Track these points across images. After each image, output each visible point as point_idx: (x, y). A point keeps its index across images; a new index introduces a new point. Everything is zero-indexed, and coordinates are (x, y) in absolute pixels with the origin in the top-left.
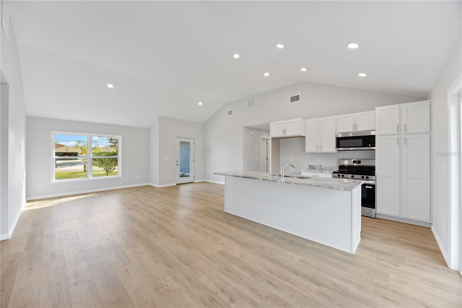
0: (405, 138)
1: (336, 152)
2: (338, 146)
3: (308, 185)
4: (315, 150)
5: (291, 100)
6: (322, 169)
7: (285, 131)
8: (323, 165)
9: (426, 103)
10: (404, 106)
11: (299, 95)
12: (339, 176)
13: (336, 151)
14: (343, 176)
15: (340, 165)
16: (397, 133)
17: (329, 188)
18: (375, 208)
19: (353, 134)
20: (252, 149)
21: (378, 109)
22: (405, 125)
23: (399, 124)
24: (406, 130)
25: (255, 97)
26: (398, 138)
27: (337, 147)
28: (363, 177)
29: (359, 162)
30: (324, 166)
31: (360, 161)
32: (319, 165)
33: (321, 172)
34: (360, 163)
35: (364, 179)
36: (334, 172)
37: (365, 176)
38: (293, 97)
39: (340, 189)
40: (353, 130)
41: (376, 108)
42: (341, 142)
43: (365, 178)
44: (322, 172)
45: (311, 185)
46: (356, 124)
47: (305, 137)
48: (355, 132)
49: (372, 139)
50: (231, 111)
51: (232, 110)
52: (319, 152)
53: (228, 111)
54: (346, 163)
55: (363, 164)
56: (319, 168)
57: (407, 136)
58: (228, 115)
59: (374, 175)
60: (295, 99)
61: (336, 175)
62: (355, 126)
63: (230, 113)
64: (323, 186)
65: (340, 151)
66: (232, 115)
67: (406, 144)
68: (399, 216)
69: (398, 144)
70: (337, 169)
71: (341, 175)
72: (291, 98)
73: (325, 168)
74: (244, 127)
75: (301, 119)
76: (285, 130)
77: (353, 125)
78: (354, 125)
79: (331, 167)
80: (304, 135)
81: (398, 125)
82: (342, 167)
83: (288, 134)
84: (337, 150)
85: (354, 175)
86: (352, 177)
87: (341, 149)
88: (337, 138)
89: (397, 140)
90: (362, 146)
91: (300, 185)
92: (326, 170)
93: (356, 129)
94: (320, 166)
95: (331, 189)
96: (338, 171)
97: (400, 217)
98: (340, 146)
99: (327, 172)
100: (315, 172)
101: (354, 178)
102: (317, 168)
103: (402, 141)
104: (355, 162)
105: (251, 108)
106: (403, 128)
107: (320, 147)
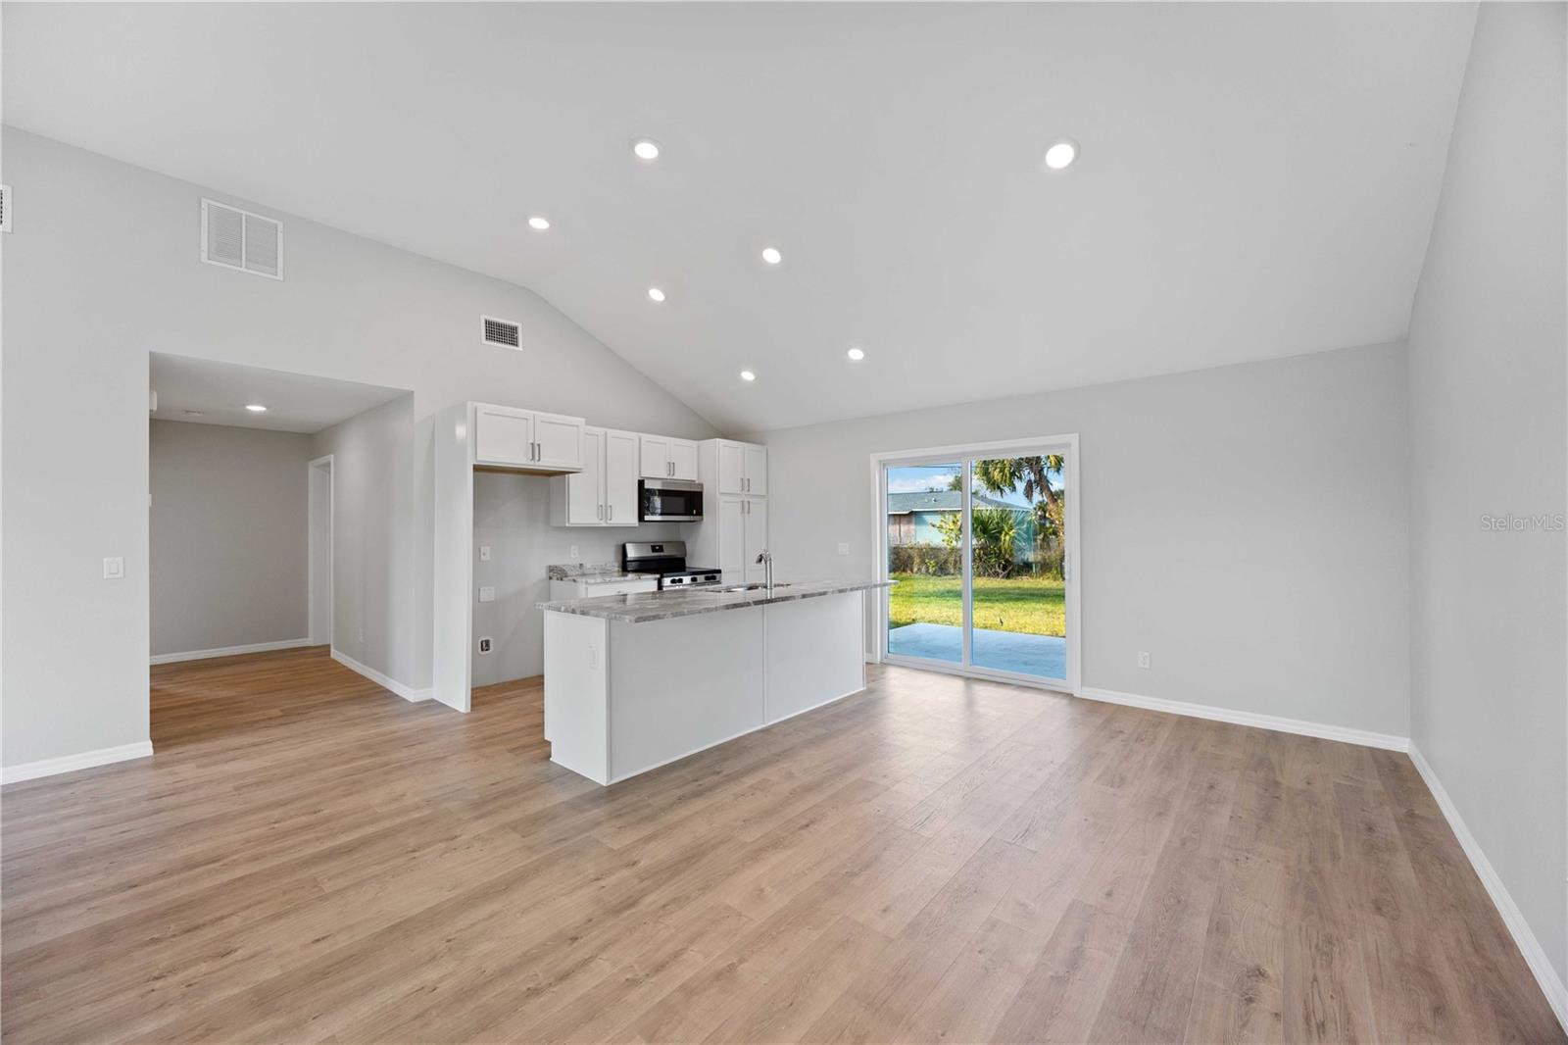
0: (748, 502)
1: (637, 525)
2: (641, 510)
4: (592, 520)
5: (487, 331)
7: (536, 450)
11: (516, 329)
12: (673, 582)
13: (638, 522)
16: (741, 492)
19: (663, 484)
22: (748, 480)
25: (280, 223)
26: (742, 501)
30: (588, 566)
31: (665, 546)
34: (663, 551)
38: (495, 324)
40: (668, 475)
42: (648, 500)
46: (674, 465)
48: (670, 481)
49: (696, 499)
52: (601, 526)
55: (668, 551)
56: (576, 573)
60: (500, 333)
61: (668, 581)
62: (671, 466)
67: (750, 513)
69: (742, 513)
70: (616, 570)
73: (592, 571)
74: (152, 355)
76: (538, 445)
78: (670, 464)
79: (606, 565)
81: (742, 479)
83: (546, 463)
88: (639, 489)
89: (740, 505)
90: (682, 511)
93: (673, 476)
94: (581, 565)
98: (644, 511)
102: (573, 573)
103: (746, 508)
104: (654, 549)
105: (243, 269)
106: (745, 484)
107: (605, 510)
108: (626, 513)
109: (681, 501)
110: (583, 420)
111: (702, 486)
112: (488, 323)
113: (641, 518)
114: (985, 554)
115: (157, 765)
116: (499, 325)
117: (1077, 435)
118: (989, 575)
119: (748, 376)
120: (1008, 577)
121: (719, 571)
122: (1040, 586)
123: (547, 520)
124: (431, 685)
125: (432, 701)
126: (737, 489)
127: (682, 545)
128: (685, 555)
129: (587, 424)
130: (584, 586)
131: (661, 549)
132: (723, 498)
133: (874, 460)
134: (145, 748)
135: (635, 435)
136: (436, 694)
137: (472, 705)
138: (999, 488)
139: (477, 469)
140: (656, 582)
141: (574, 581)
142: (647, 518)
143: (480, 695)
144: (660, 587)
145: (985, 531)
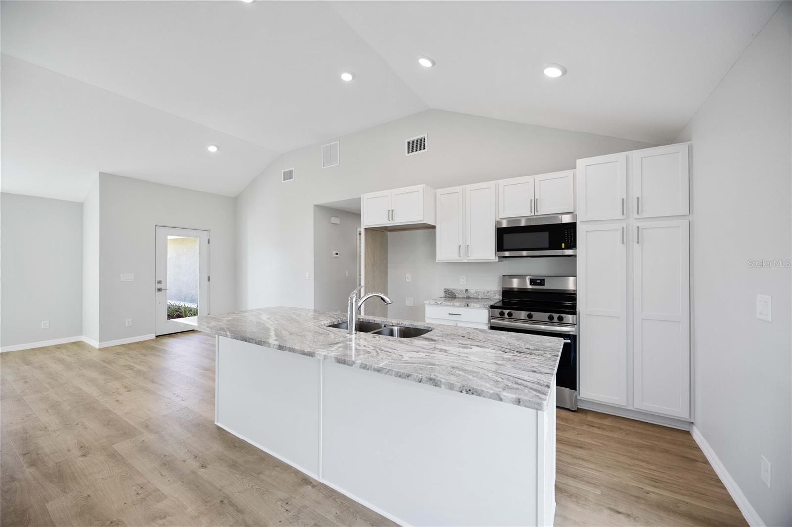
0: (638, 227)
1: (497, 260)
2: (500, 247)
3: (400, 376)
4: (454, 257)
5: (409, 148)
6: (469, 298)
7: (391, 214)
8: (473, 289)
9: (679, 149)
10: (636, 155)
11: (424, 139)
12: (502, 314)
13: (497, 257)
14: (510, 315)
15: (506, 288)
16: (622, 217)
17: (464, 392)
18: (576, 389)
20: (337, 254)
21: (581, 163)
22: (638, 198)
23: (625, 197)
24: (639, 211)
25: (338, 142)
26: (623, 228)
27: (498, 251)
28: (551, 318)
29: (542, 282)
30: (473, 291)
31: (544, 280)
32: (464, 288)
33: (465, 306)
34: (544, 285)
35: (554, 321)
36: (492, 307)
37: (556, 316)
38: (413, 142)
39: (501, 400)
40: (531, 212)
41: (577, 161)
42: (507, 237)
43: (556, 320)
44: (468, 305)
45: (408, 376)
46: (537, 199)
47: (434, 227)
48: (535, 217)
49: (568, 231)
50: (291, 172)
51: (293, 168)
52: (463, 261)
53: (284, 172)
54: (515, 284)
55: (550, 285)
56: (464, 296)
57: (641, 225)
58: (284, 180)
59: (574, 313)
60: (417, 145)
61: (497, 312)
62: (534, 203)
63: (288, 175)
64: (445, 384)
65: (504, 259)
66: (291, 180)
67: (640, 241)
68: (626, 405)
69: (623, 243)
70: (497, 298)
71: (507, 312)
72: (409, 143)
73: (476, 295)
74: (316, 206)
75: (424, 185)
76: (392, 210)
77: (531, 200)
78: (533, 201)
79: (488, 292)
80: (433, 224)
81: (623, 199)
82: (507, 293)
83: (399, 221)
84: (499, 257)
85: (532, 313)
86: (530, 317)
87: (507, 253)
88: (498, 229)
89: (619, 233)
90: (547, 246)
91: (376, 373)
92: (477, 299)
93: (537, 211)
94: (467, 290)
95: (470, 396)
96: (500, 304)
97: (627, 408)
98: (505, 248)
99: (478, 305)
100: (453, 305)
101: (533, 319)
102: (459, 296)
103: (632, 236)
104: (533, 282)
105: (330, 165)
106: (632, 205)
107: (464, 249)
108: (486, 249)
109: (546, 235)
111: (576, 216)
116: (415, 142)
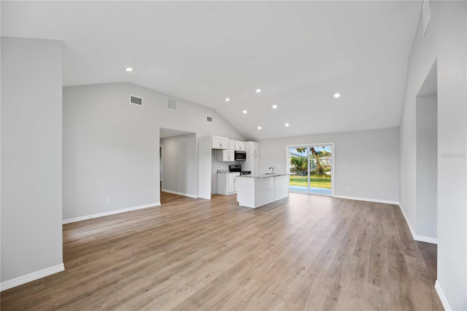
5: (207, 119)
19: (239, 152)
25: (177, 100)
30: (224, 170)
46: (241, 147)
50: (139, 100)
53: (132, 97)
60: (210, 119)
74: (160, 128)
79: (227, 170)
90: (242, 158)
102: (221, 172)
103: (255, 157)
104: (236, 167)
105: (172, 110)
106: (255, 152)
107: (229, 157)
108: (232, 159)
109: (242, 156)
110: (228, 138)
111: (246, 152)
112: (208, 117)
113: (235, 160)
114: (297, 169)
115: (161, 207)
116: (209, 117)
117: (334, 143)
118: (298, 175)
119: (260, 128)
120: (304, 176)
121: (251, 172)
122: (313, 178)
123: (217, 160)
124: (198, 195)
125: (199, 198)
126: (254, 153)
127: (240, 166)
128: (241, 168)
129: (229, 139)
130: (228, 174)
131: (237, 167)
132: (251, 155)
133: (287, 146)
134: (159, 204)
135: (234, 141)
136: (200, 196)
137: (211, 198)
138: (300, 151)
139: (212, 149)
140: (240, 174)
141: (225, 173)
142: (237, 159)
143: (213, 196)
144: (241, 175)
145: (297, 163)
